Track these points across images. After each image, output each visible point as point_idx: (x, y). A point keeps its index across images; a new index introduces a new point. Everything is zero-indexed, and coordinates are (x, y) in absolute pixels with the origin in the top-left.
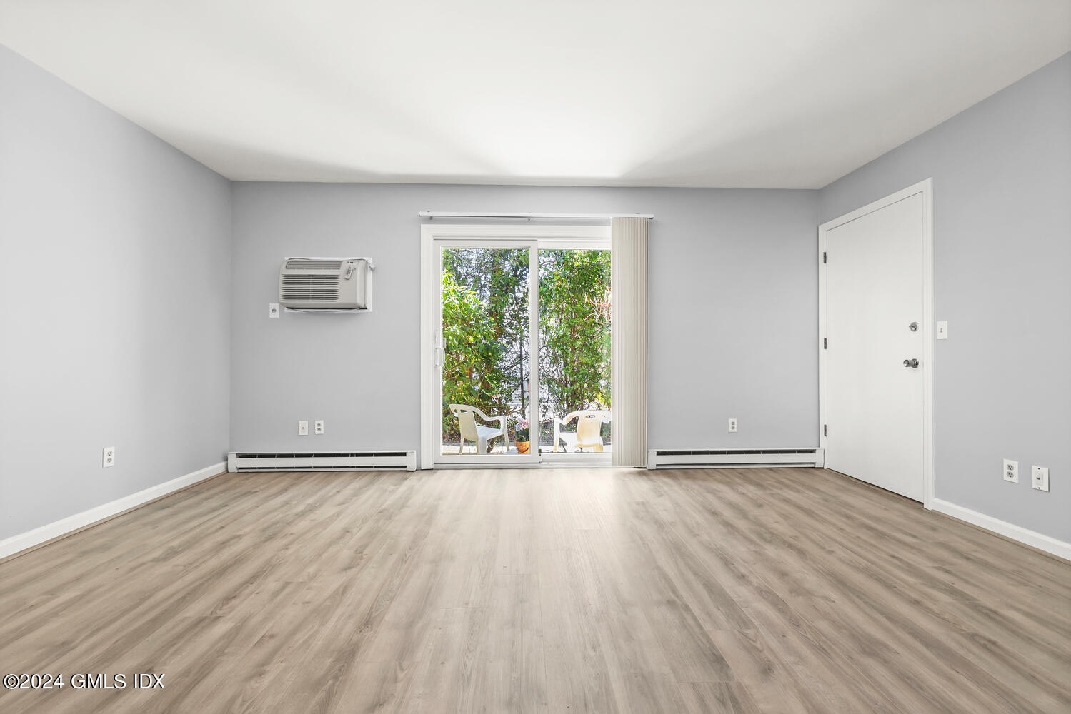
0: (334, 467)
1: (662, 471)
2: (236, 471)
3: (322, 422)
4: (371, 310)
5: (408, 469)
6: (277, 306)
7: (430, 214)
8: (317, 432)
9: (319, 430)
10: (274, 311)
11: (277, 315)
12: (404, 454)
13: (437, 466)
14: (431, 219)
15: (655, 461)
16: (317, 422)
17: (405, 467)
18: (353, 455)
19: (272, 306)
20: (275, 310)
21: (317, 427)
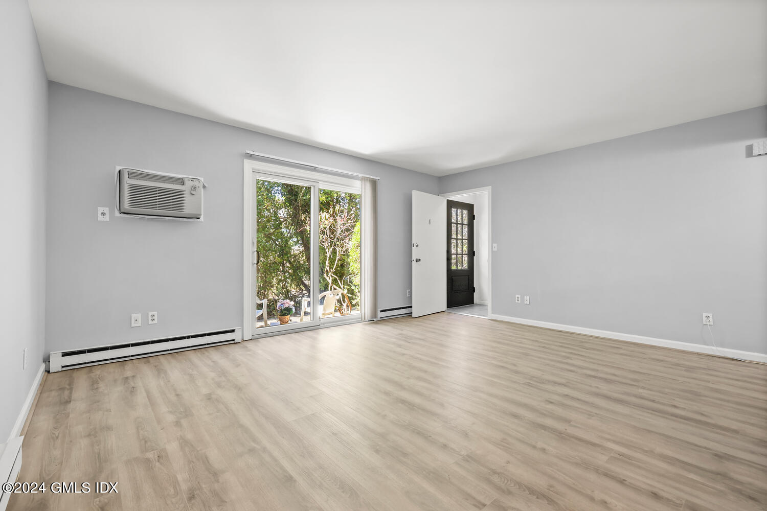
0: (171, 350)
1: (383, 320)
2: (60, 369)
3: (155, 313)
4: (203, 220)
5: (236, 341)
6: (106, 210)
7: (252, 153)
8: (150, 322)
9: (153, 320)
10: (103, 214)
11: (107, 218)
12: (233, 331)
13: (255, 337)
14: (251, 156)
15: (380, 315)
16: (150, 314)
17: (234, 340)
18: (188, 337)
19: (100, 210)
20: (105, 213)
21: (150, 318)
